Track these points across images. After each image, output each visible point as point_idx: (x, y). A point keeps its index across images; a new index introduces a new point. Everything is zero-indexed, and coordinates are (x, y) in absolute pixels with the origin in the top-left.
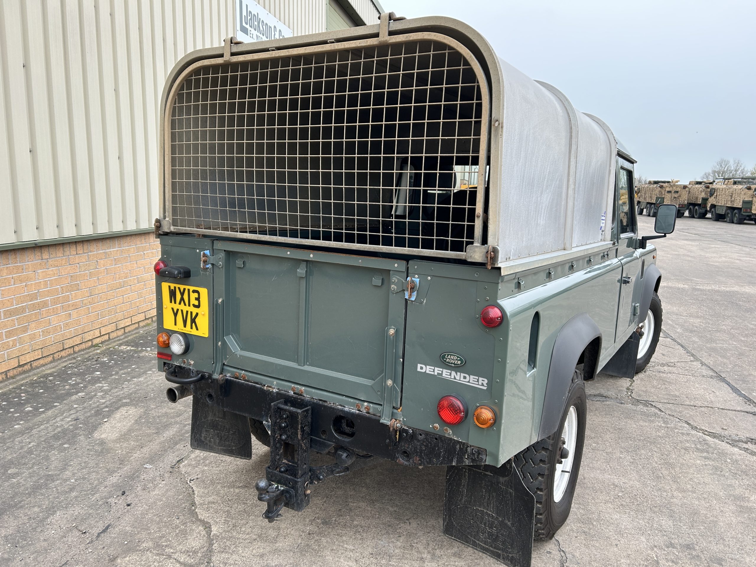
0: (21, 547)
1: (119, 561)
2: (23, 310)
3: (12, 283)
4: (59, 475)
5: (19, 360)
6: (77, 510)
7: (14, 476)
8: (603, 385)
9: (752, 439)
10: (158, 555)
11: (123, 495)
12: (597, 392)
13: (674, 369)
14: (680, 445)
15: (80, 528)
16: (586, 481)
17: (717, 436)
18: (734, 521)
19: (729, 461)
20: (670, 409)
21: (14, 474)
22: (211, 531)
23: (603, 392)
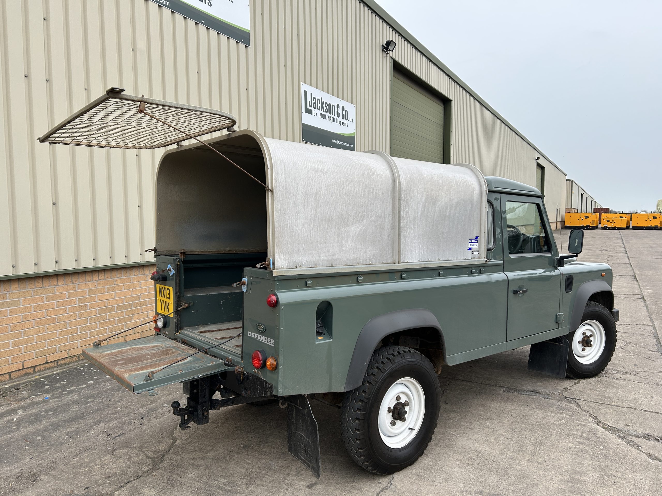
1: (117, 451)
2: (129, 306)
3: (123, 289)
4: (114, 405)
5: (125, 338)
6: (112, 424)
7: (90, 403)
8: (544, 384)
9: (649, 436)
10: (139, 451)
11: (141, 419)
12: (531, 388)
13: (632, 378)
14: (567, 432)
15: (107, 433)
16: (456, 446)
17: (614, 430)
19: (601, 447)
20: (590, 407)
21: (91, 402)
22: (175, 443)
23: (538, 389)
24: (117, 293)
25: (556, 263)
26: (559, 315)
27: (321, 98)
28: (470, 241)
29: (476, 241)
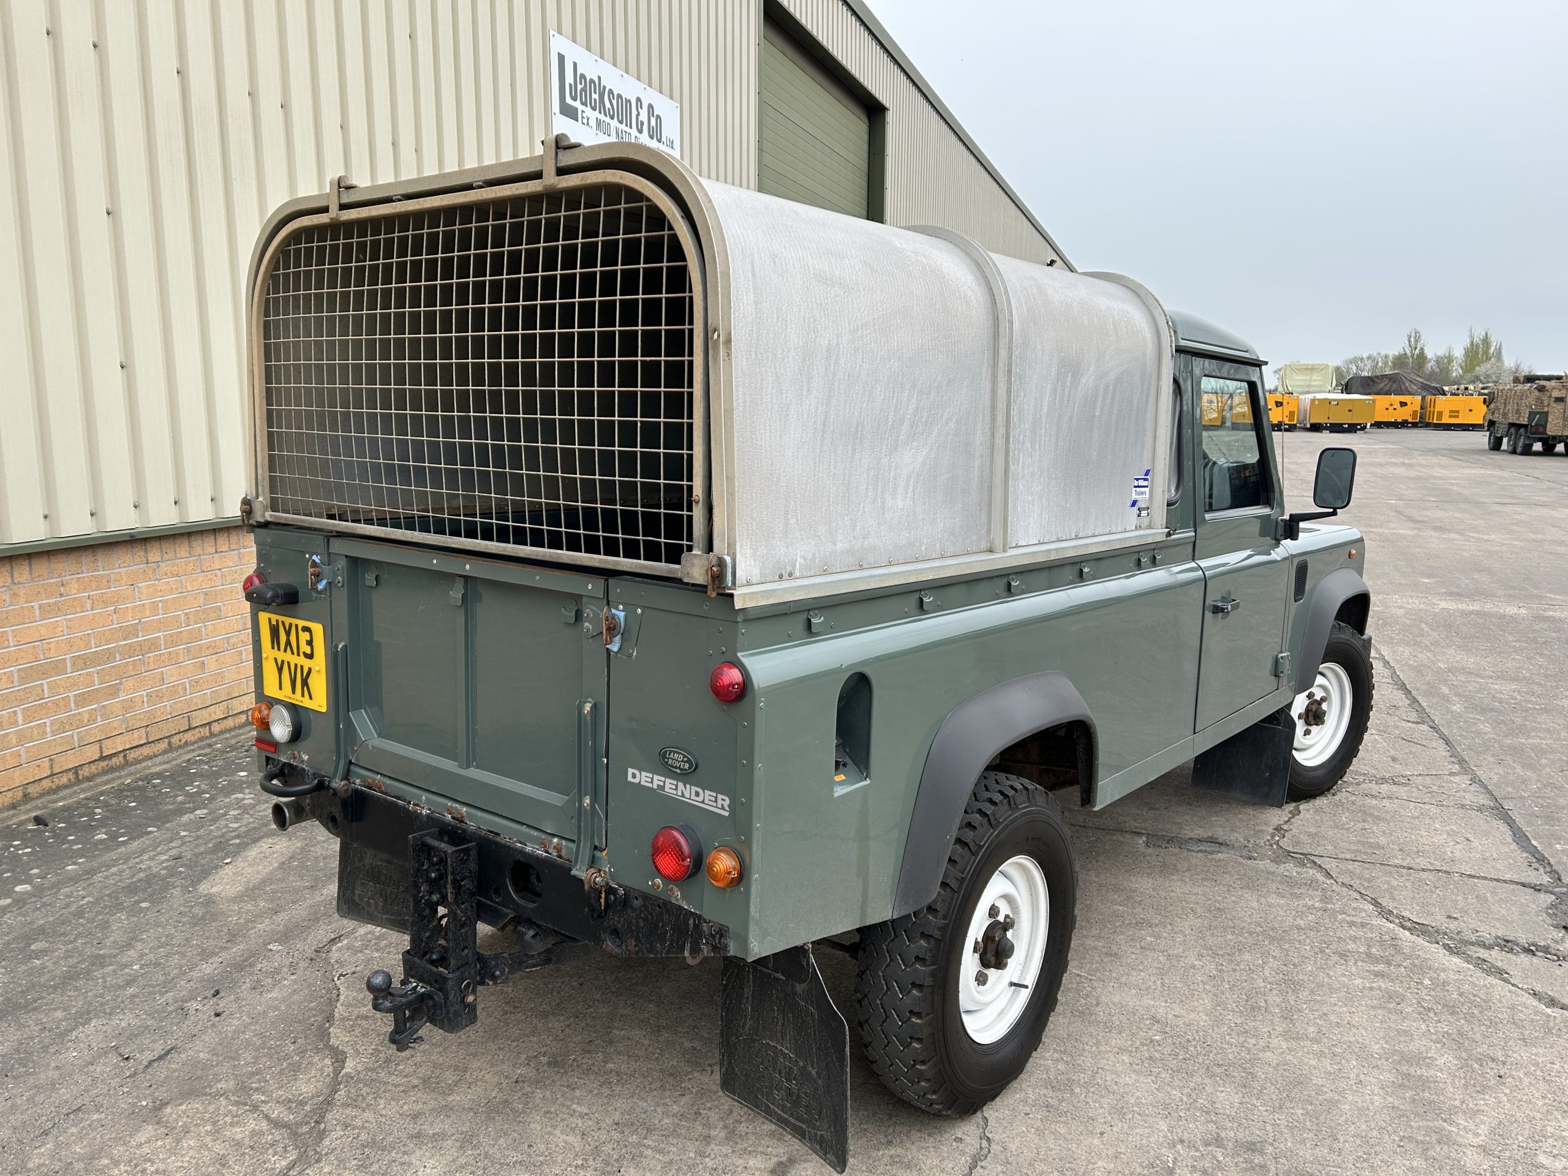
0: (15, 1078)
1: (168, 1110)
2: (110, 655)
3: (89, 607)
4: (115, 956)
6: (126, 1020)
7: (38, 955)
8: (1227, 820)
9: (1507, 941)
10: (237, 1103)
11: (214, 996)
12: (1205, 834)
13: (1402, 791)
14: (1334, 946)
15: (121, 1050)
17: (1429, 931)
18: (1377, 1104)
19: (1427, 982)
20: (1351, 874)
21: (41, 951)
22: (343, 1068)
23: (1220, 834)
24: (70, 620)
25: (1281, 531)
26: (1282, 658)
27: (599, 78)
28: (1136, 483)
29: (1145, 483)
